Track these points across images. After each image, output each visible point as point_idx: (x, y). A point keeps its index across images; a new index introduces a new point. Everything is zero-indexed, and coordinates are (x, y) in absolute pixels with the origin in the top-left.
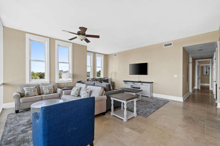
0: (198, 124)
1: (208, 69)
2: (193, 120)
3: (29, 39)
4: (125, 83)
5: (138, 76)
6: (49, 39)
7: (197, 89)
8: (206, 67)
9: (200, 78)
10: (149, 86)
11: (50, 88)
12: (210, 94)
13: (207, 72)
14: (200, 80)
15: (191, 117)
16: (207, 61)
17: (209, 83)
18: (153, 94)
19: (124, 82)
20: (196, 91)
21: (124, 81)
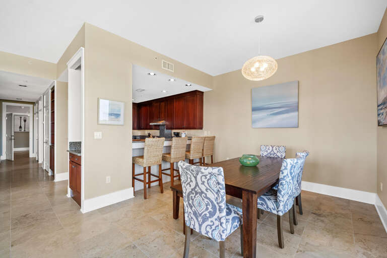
0: (44, 219)
1: (23, 121)
2: (33, 218)
7: (6, 160)
8: (19, 117)
9: (13, 138)
12: (31, 165)
13: (20, 127)
14: (13, 141)
15: (26, 215)
16: (20, 107)
17: (28, 146)
20: (5, 164)
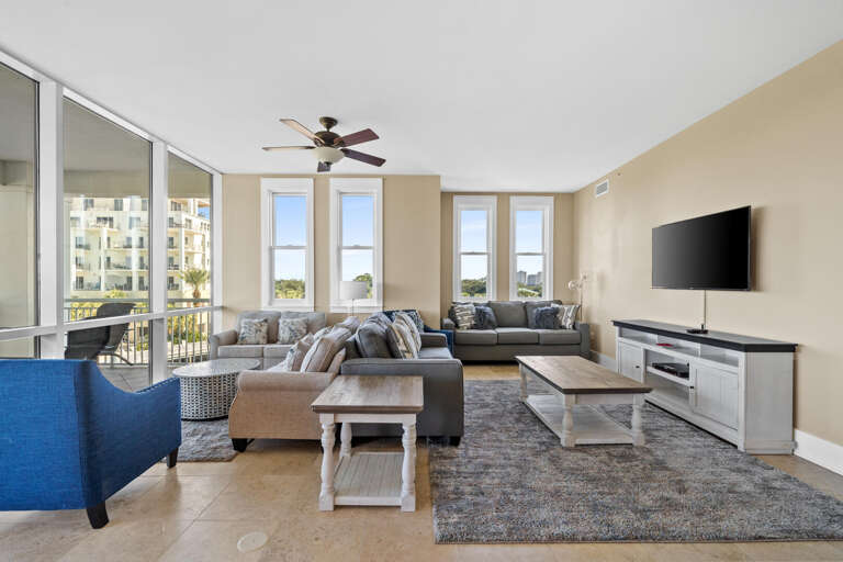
3: (269, 191)
4: (621, 335)
5: (698, 295)
6: (312, 180)
10: (741, 369)
11: (293, 328)
18: (800, 435)
19: (617, 328)
21: (616, 323)
